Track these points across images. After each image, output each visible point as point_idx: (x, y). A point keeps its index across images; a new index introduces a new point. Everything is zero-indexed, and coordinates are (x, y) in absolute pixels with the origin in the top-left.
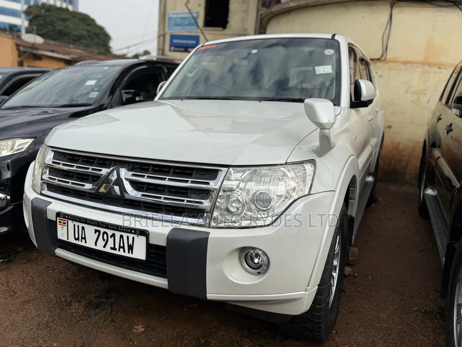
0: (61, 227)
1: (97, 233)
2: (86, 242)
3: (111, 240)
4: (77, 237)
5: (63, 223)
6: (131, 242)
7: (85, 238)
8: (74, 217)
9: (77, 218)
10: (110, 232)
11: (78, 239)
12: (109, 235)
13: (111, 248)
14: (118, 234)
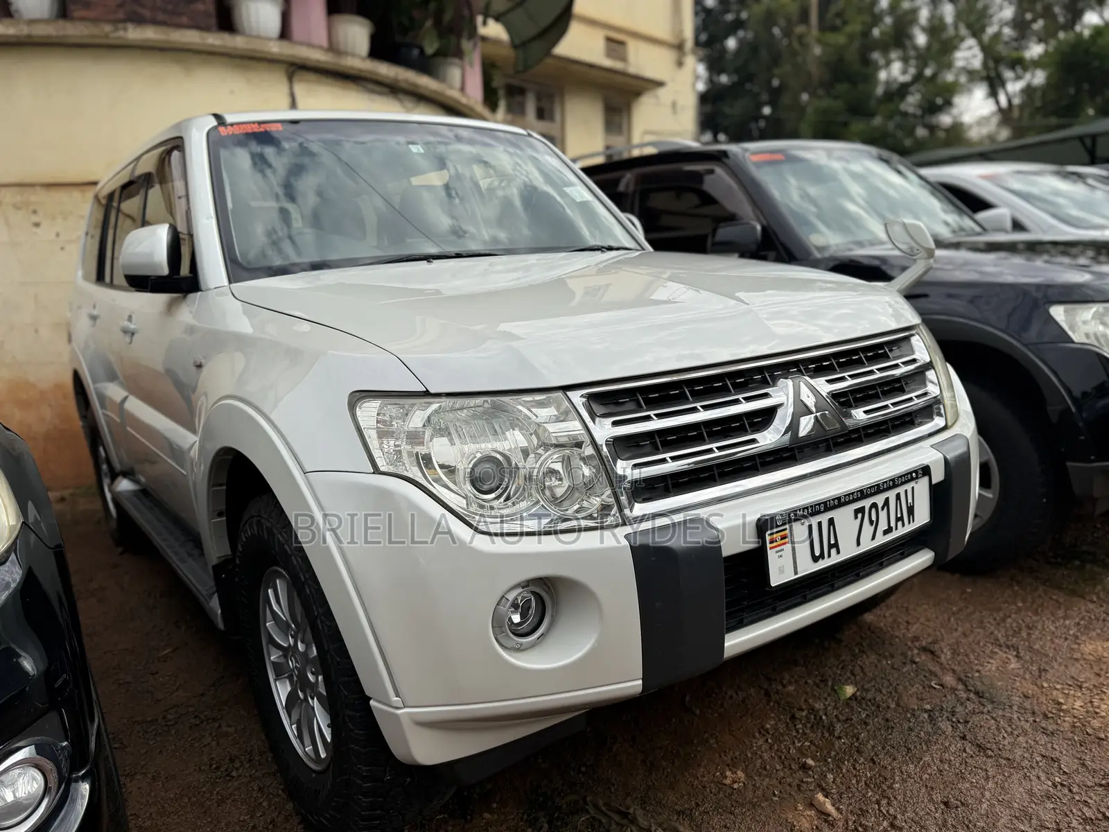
0: (777, 552)
1: (860, 516)
2: (838, 552)
3: (883, 514)
4: (817, 553)
5: (782, 539)
6: (910, 500)
7: (836, 545)
8: (812, 506)
9: (819, 504)
10: (879, 499)
11: (822, 556)
12: (880, 506)
13: (886, 532)
14: (891, 495)
